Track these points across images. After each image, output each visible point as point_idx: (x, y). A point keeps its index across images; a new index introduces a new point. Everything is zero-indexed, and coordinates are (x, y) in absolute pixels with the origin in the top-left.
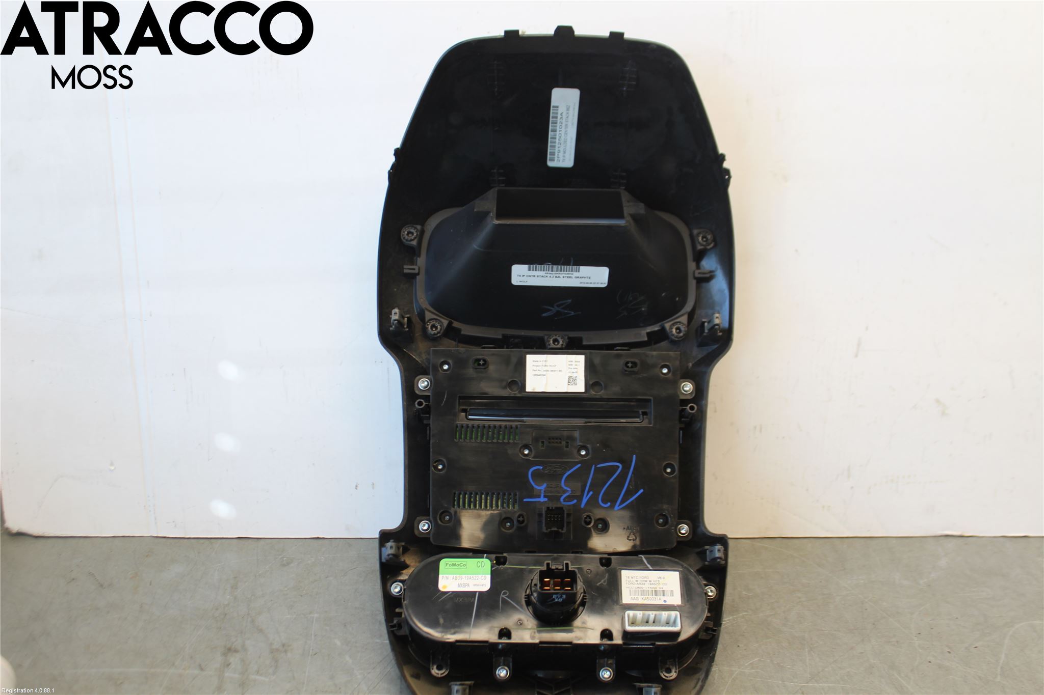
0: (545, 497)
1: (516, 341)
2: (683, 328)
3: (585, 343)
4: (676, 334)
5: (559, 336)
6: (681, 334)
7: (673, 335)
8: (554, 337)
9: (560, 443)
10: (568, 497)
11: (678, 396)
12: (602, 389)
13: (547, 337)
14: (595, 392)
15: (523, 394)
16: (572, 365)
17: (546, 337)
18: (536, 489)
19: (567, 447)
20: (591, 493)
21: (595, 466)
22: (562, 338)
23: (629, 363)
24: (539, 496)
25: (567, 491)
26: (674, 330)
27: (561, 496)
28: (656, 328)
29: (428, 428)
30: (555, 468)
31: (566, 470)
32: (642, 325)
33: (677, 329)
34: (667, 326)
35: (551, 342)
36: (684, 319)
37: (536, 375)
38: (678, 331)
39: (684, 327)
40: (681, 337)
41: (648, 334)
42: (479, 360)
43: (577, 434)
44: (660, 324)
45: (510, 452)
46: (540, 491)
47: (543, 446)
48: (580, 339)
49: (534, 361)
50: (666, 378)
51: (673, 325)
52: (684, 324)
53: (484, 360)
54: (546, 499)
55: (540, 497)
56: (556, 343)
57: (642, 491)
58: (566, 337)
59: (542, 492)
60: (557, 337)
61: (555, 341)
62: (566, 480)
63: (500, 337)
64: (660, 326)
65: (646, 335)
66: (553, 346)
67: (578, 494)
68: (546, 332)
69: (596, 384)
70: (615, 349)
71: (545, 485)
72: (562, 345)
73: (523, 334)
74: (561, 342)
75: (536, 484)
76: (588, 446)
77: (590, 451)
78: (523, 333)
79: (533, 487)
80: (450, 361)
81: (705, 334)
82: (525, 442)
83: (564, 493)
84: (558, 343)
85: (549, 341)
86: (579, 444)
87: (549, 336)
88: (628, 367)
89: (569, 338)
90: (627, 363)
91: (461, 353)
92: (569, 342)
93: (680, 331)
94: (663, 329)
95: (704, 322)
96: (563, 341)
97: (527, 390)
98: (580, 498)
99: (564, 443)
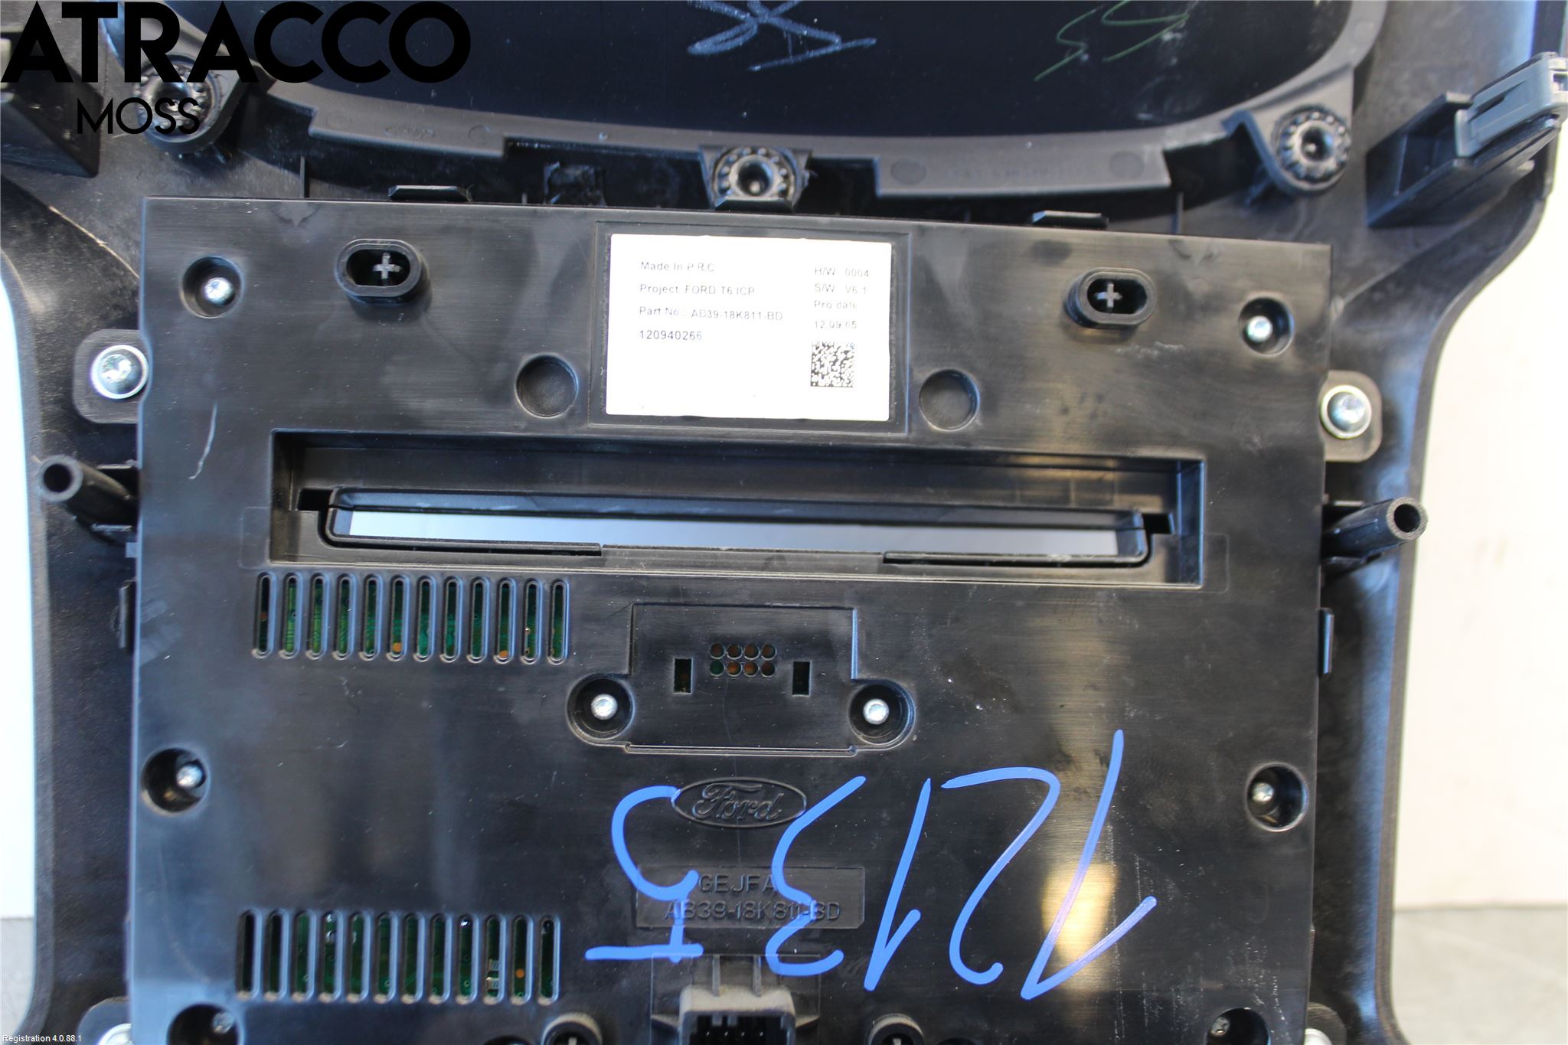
0: (690, 936)
1: (574, 172)
2: (1336, 139)
3: (887, 187)
4: (1305, 162)
5: (768, 155)
6: (1330, 164)
7: (1292, 166)
8: (747, 159)
9: (769, 669)
10: (803, 935)
11: (1319, 451)
12: (971, 411)
13: (715, 155)
14: (940, 425)
15: (592, 429)
16: (829, 288)
17: (708, 159)
18: (645, 898)
19: (801, 686)
20: (914, 917)
21: (936, 788)
22: (780, 165)
23: (1104, 289)
24: (662, 936)
25: (803, 908)
26: (1296, 141)
27: (770, 933)
28: (1206, 131)
29: (123, 590)
30: (742, 794)
31: (791, 806)
32: (1143, 116)
33: (1313, 137)
34: (1265, 122)
35: (733, 177)
36: (1338, 96)
37: (651, 335)
38: (1312, 148)
39: (1341, 129)
40: (1327, 177)
41: (1174, 159)
42: (375, 257)
43: (852, 627)
44: (1226, 113)
45: (524, 712)
46: (670, 905)
47: (682, 683)
48: (865, 172)
49: (645, 265)
50: (1265, 362)
51: (1293, 118)
52: (1338, 120)
53: (397, 258)
54: (696, 951)
55: (666, 941)
56: (755, 187)
57: (1149, 904)
58: (803, 161)
59: (680, 914)
60: (760, 157)
61: (751, 175)
62: (791, 855)
63: (496, 152)
64: (1225, 123)
65: (1161, 163)
66: (737, 195)
67: (854, 922)
68: (710, 136)
69: (946, 381)
70: (1037, 217)
71: (692, 878)
72: (784, 193)
73: (602, 139)
74: (777, 183)
75: (647, 875)
76: (903, 684)
77: (912, 713)
78: (602, 135)
79: (633, 889)
80: (236, 261)
81: (1456, 163)
82: (594, 666)
83: (785, 920)
84: (764, 190)
85: (723, 176)
86: (855, 674)
87: (724, 156)
88: (1100, 306)
89: (813, 164)
90: (1099, 285)
91: (288, 222)
92: (811, 179)
93: (1321, 152)
94: (1242, 137)
95: (1454, 107)
96: (786, 177)
97: (612, 409)
98: (859, 943)
99: (785, 669)
